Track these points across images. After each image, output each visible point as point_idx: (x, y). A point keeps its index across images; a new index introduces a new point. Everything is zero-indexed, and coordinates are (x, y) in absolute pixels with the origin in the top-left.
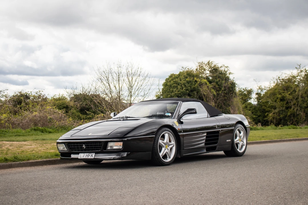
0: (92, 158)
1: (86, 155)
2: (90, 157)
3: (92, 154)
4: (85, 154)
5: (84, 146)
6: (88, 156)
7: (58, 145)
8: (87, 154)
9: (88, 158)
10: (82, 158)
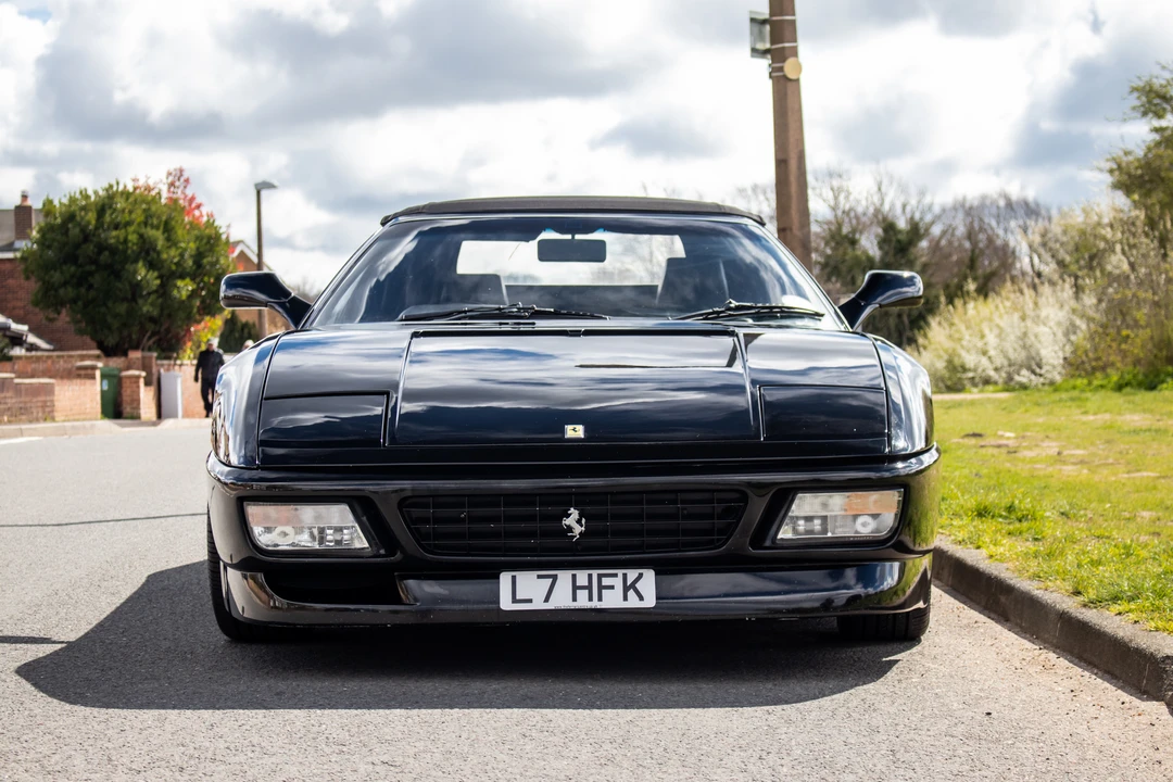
0: (633, 602)
1: (575, 588)
2: (613, 600)
3: (632, 574)
4: (564, 577)
5: (573, 521)
6: (589, 588)
7: (254, 511)
8: (582, 577)
9: (595, 604)
10: (538, 604)
